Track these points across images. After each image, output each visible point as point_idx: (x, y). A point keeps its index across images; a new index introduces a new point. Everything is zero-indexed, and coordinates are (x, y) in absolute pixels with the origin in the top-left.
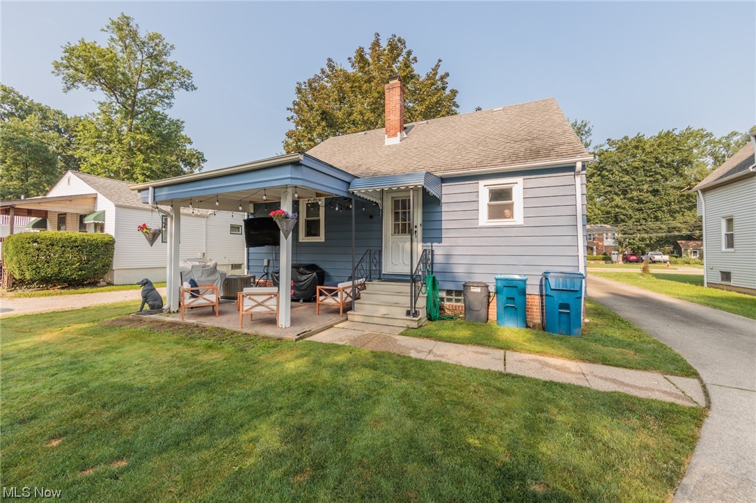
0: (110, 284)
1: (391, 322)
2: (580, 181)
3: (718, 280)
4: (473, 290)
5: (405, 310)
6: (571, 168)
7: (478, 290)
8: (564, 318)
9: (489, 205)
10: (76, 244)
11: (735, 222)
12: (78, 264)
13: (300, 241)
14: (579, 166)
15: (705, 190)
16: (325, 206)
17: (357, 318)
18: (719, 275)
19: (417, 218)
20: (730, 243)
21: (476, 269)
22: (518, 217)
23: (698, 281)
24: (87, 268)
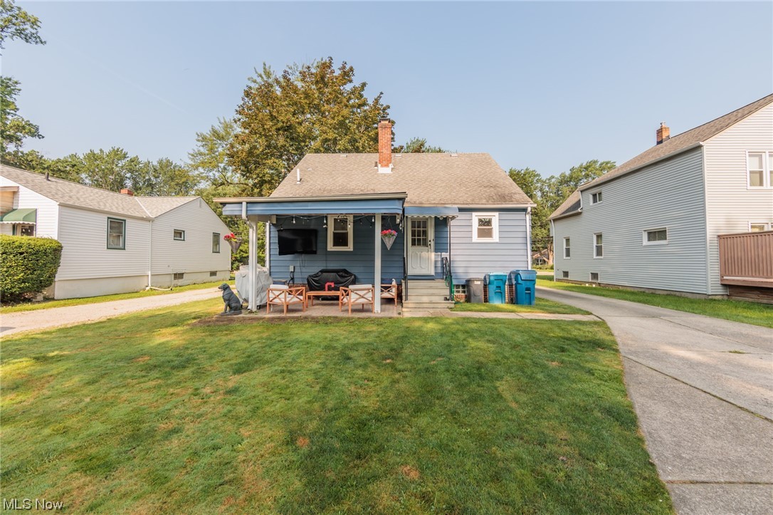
0: (47, 299)
1: (436, 305)
2: (528, 217)
3: (561, 277)
4: (476, 283)
5: (443, 298)
6: (525, 210)
7: (479, 283)
8: (527, 296)
9: (478, 229)
10: (21, 250)
11: (570, 241)
12: (22, 274)
13: (328, 250)
14: (529, 209)
15: (555, 220)
16: (354, 223)
17: (410, 305)
18: (562, 274)
19: (431, 235)
20: (568, 254)
21: (471, 270)
22: (496, 237)
23: (551, 279)
24: (32, 279)
